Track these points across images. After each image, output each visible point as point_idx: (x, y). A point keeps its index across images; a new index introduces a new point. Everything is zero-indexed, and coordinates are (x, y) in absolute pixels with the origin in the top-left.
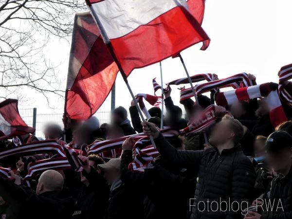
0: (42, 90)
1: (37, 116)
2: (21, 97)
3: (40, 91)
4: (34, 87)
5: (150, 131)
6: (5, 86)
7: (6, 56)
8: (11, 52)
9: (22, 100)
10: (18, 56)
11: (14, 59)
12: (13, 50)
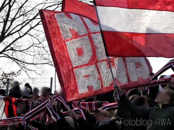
2: (44, 71)
4: (52, 65)
6: (35, 64)
7: (36, 46)
8: (39, 44)
9: (44, 73)
10: (43, 47)
11: (41, 48)
12: (40, 43)
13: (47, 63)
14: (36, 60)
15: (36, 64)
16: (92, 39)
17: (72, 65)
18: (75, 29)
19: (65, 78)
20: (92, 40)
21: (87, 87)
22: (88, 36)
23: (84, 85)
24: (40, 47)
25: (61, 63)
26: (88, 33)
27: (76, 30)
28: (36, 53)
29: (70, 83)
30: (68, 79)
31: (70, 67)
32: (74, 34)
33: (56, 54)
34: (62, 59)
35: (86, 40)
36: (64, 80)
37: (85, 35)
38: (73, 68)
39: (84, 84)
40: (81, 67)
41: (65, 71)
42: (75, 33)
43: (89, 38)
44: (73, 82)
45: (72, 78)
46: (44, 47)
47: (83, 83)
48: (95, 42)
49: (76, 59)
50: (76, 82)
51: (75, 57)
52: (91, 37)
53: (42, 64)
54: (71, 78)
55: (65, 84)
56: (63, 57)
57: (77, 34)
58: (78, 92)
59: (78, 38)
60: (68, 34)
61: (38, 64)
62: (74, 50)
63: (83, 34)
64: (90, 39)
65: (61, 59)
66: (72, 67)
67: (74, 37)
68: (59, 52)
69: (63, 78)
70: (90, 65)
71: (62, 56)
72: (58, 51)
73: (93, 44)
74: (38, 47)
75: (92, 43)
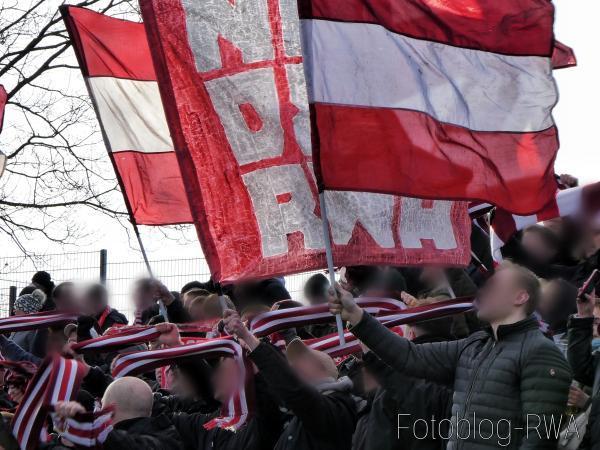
0: (115, 213)
1: (108, 266)
2: (74, 229)
3: (113, 215)
4: (100, 207)
5: (336, 305)
6: (40, 207)
7: (42, 144)
8: (52, 137)
9: (76, 235)
10: (66, 145)
11: (59, 150)
12: (57, 133)
13: (84, 202)
14: (46, 191)
15: (46, 206)
16: (286, 81)
17: (234, 160)
18: (236, 40)
19: (213, 203)
20: (286, 85)
21: (288, 235)
22: (275, 69)
23: (279, 227)
24: (55, 148)
25: (201, 150)
26: (276, 60)
27: (236, 44)
28: (43, 169)
29: (233, 220)
30: (225, 205)
31: (230, 166)
32: (228, 56)
33: (182, 121)
34: (203, 136)
35: (267, 80)
36: (210, 208)
37: (265, 64)
38: (241, 171)
39: (277, 225)
40: (263, 167)
41: (213, 178)
42: (231, 53)
43: (276, 75)
44: (243, 215)
45: (238, 201)
46: (69, 148)
47: (275, 222)
48: (294, 93)
49: (244, 139)
50: (251, 217)
51: (241, 134)
52: (284, 75)
53: (65, 205)
54: (234, 201)
55: (214, 224)
56: (205, 131)
57: (239, 59)
58: (259, 252)
59: (239, 72)
60: (210, 54)
61: (51, 206)
62: (232, 111)
63: (259, 60)
64: (278, 80)
65: (199, 136)
66: (236, 167)
67: (228, 67)
68: (192, 113)
69: (207, 202)
70: (288, 162)
71: (204, 127)
72: (192, 111)
73: (287, 99)
74: (50, 146)
75: (283, 94)
